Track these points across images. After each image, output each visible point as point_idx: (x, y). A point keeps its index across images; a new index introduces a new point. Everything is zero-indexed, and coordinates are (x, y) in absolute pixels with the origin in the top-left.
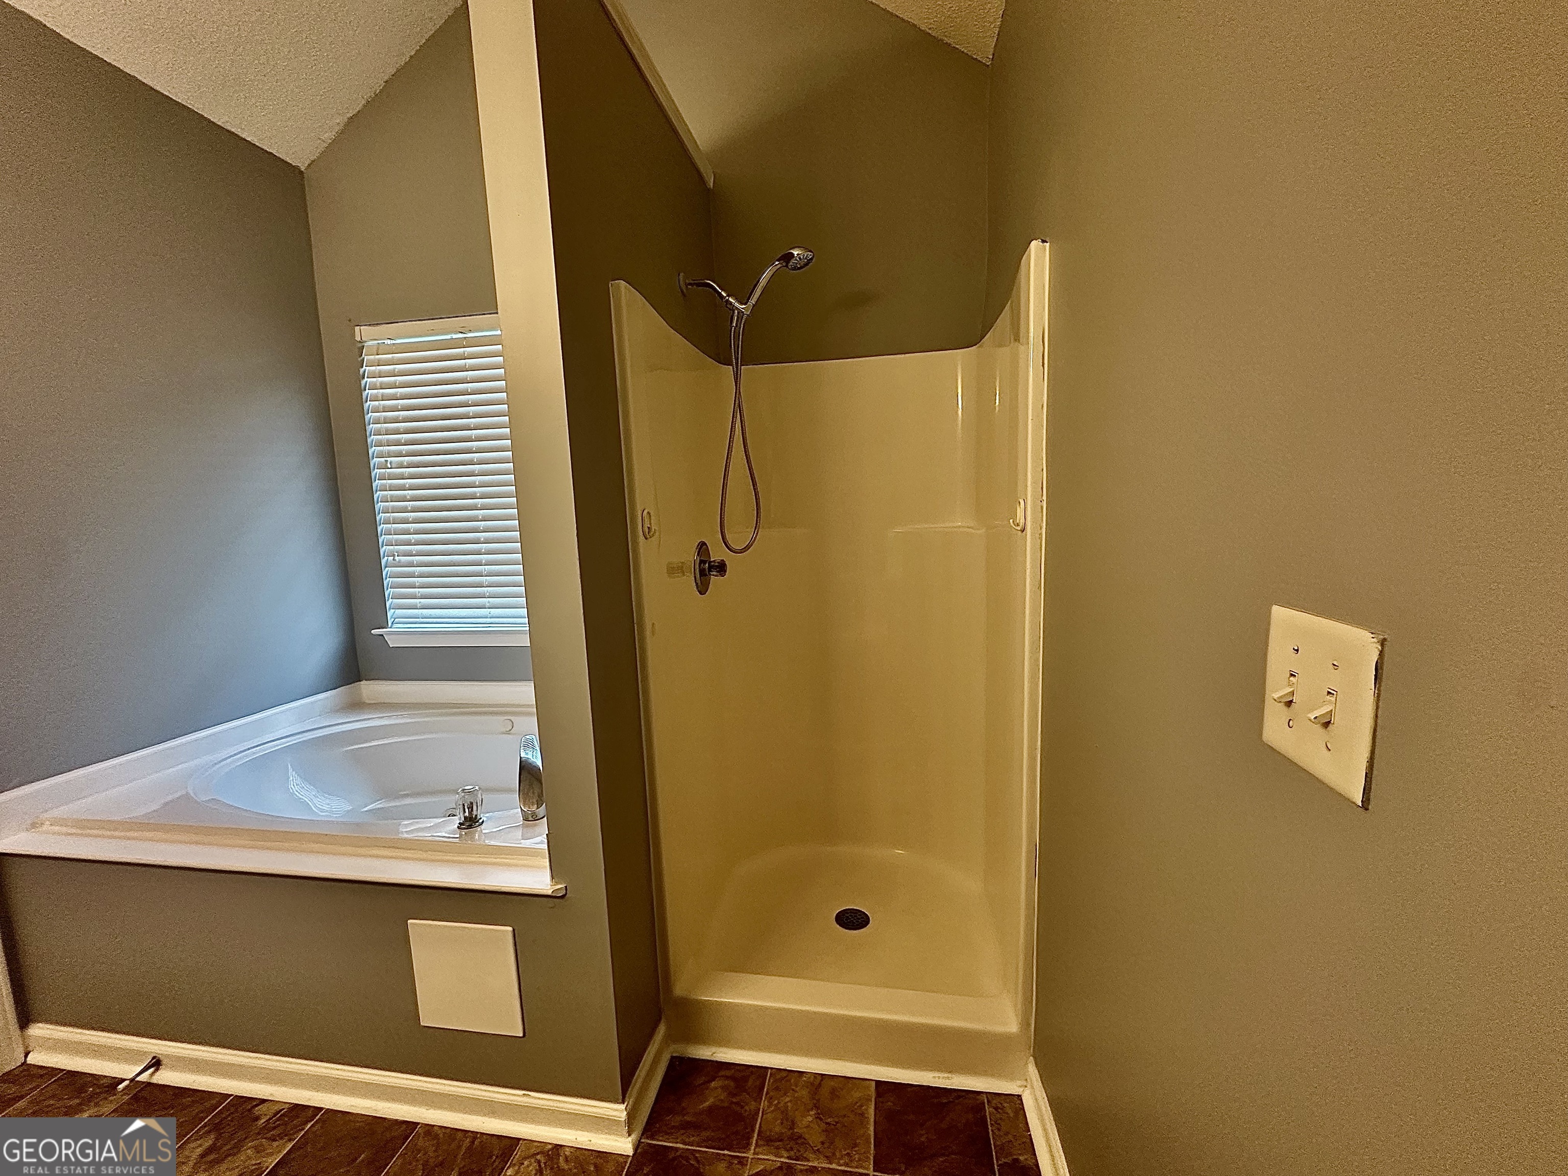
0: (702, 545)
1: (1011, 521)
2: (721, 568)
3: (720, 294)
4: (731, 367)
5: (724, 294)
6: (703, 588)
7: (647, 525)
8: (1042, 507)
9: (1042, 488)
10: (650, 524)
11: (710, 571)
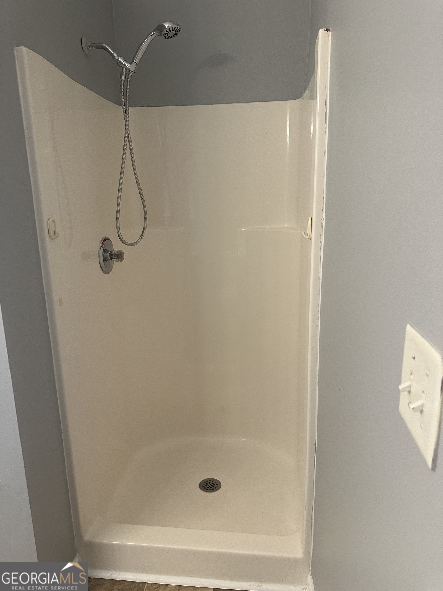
0: (106, 239)
1: (303, 232)
2: (119, 256)
3: (112, 55)
4: (121, 107)
5: (115, 55)
6: (106, 270)
7: (52, 229)
8: (322, 223)
9: (323, 210)
10: (55, 229)
11: (111, 258)
